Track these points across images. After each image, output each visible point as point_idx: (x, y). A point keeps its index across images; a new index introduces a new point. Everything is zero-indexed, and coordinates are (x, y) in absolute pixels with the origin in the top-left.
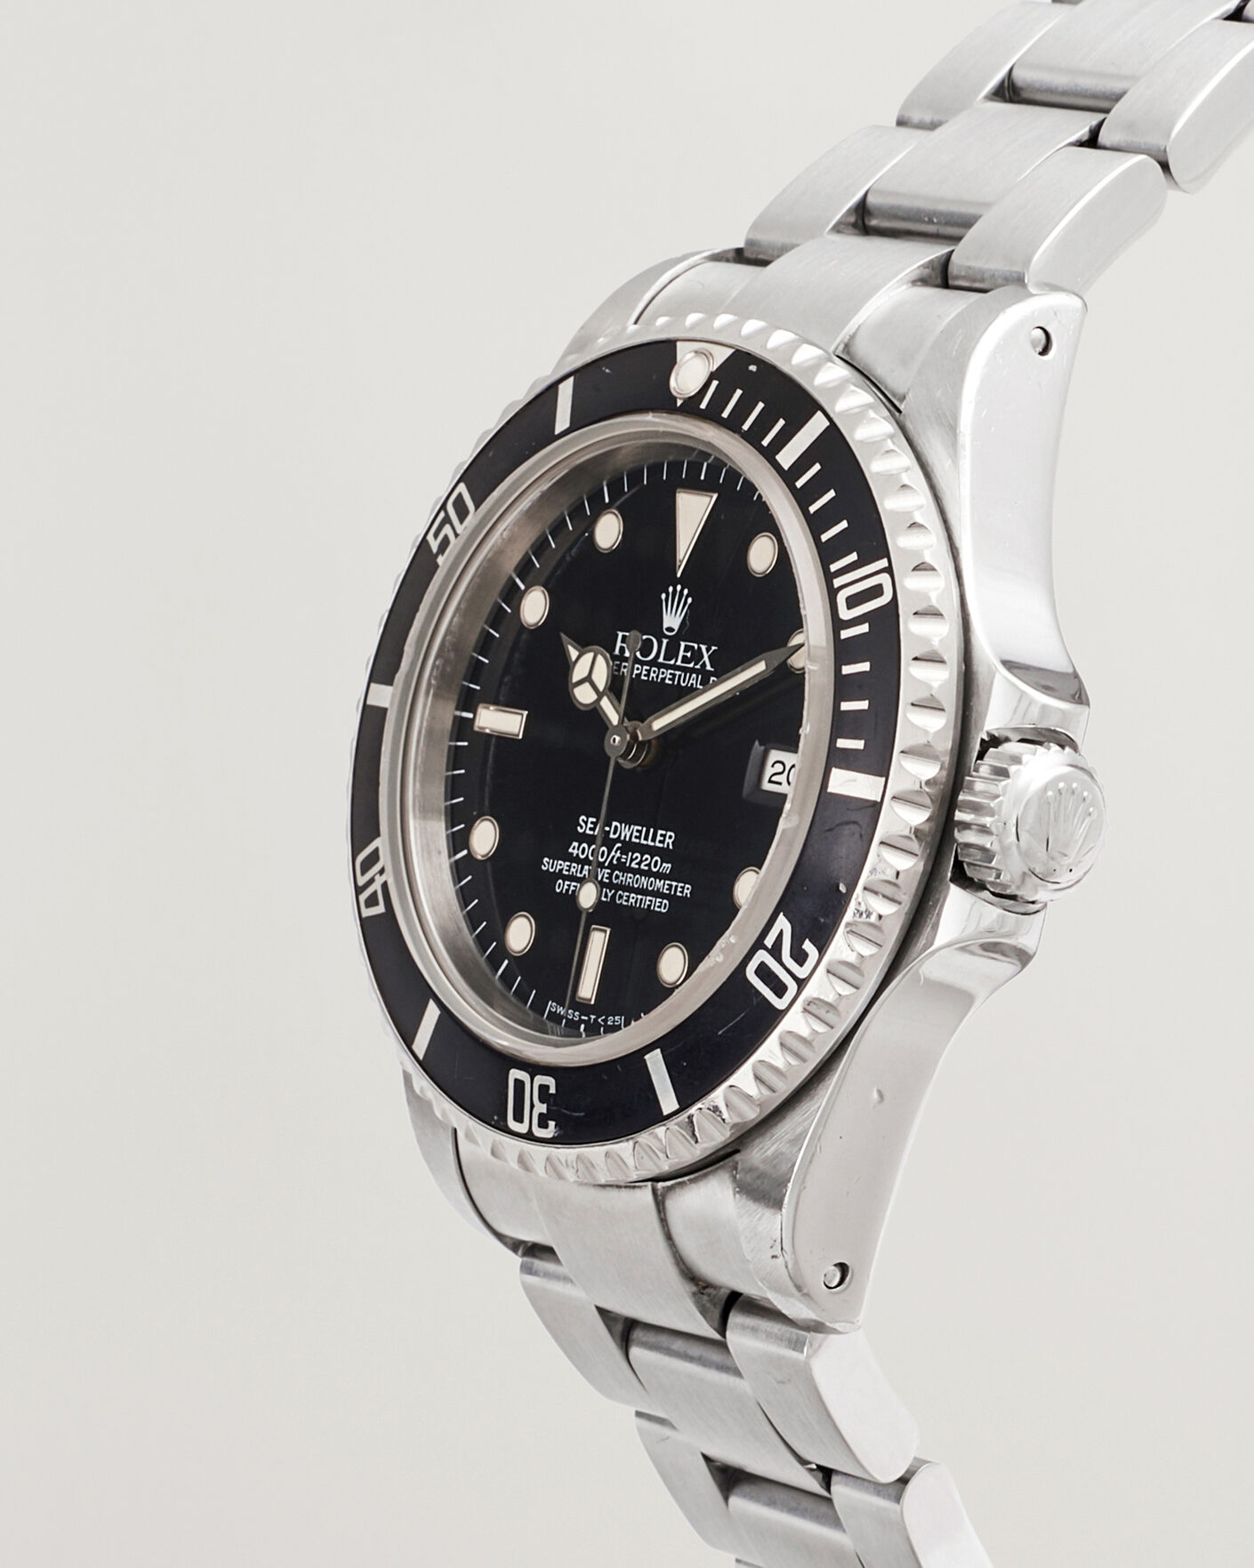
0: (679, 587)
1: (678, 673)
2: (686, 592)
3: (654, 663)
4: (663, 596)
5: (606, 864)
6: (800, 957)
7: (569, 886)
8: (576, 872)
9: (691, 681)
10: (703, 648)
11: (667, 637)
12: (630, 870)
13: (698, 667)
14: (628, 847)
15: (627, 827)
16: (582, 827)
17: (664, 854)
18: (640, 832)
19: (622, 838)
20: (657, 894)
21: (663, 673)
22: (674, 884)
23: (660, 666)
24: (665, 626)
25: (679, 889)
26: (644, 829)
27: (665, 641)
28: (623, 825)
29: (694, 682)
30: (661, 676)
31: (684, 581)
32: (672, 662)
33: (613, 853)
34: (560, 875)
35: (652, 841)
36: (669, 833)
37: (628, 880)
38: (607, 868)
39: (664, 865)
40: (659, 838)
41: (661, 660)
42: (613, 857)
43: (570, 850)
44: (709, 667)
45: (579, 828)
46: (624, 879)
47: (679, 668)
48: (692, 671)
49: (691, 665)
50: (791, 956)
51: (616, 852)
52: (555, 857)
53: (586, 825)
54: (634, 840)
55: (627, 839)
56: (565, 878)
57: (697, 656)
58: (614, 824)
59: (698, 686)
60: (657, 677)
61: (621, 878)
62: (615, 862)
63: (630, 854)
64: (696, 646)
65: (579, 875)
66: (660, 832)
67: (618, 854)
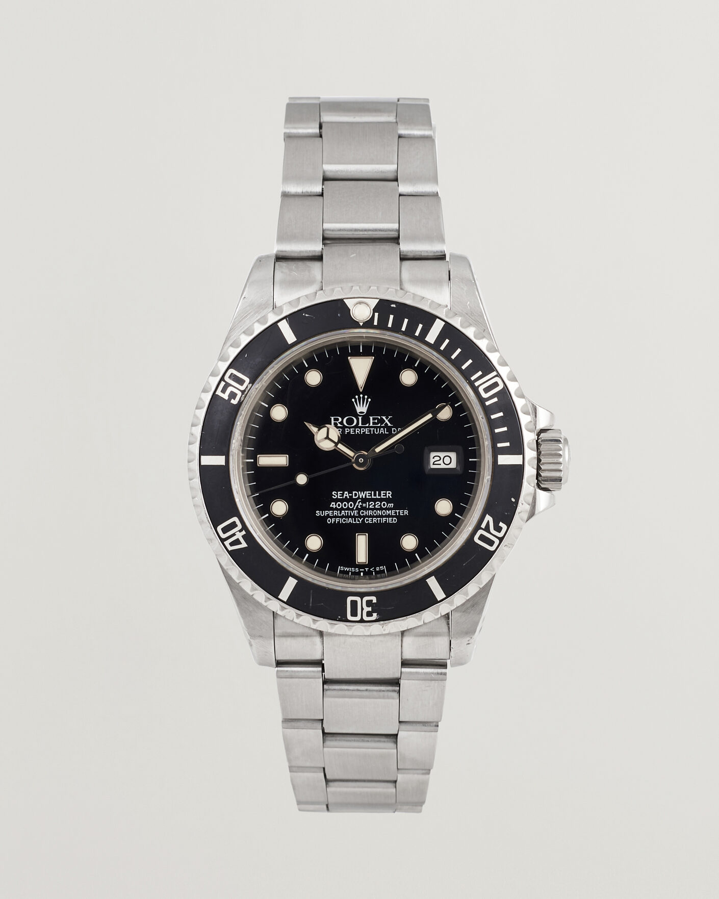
0: (361, 396)
1: (372, 429)
2: (366, 397)
3: (357, 426)
4: (353, 400)
5: (355, 509)
6: (499, 529)
7: (335, 520)
8: (338, 514)
9: (381, 431)
10: (384, 418)
11: (360, 416)
12: (369, 509)
13: (383, 425)
14: (364, 500)
15: (362, 493)
16: (335, 496)
17: (388, 500)
18: (371, 494)
19: (361, 497)
20: (389, 516)
21: (363, 430)
22: (397, 511)
23: (360, 428)
24: (358, 411)
25: (401, 513)
26: (373, 492)
27: (360, 418)
28: (360, 492)
29: (383, 431)
30: (362, 432)
31: (364, 393)
32: (367, 425)
33: (357, 504)
34: (328, 516)
35: (379, 496)
36: (388, 492)
37: (370, 513)
38: (355, 510)
39: (389, 504)
40: (382, 494)
41: (360, 425)
42: (358, 505)
43: (331, 506)
44: (389, 425)
45: (333, 497)
46: (367, 513)
47: (372, 427)
48: (380, 427)
49: (379, 425)
50: (494, 530)
51: (359, 503)
52: (322, 510)
53: (336, 495)
54: (367, 497)
55: (364, 497)
56: (331, 517)
57: (382, 421)
58: (354, 492)
59: (386, 433)
60: (360, 432)
61: (365, 513)
62: (359, 507)
63: (367, 503)
64: (379, 417)
65: (339, 515)
66: (382, 492)
67: (360, 504)
